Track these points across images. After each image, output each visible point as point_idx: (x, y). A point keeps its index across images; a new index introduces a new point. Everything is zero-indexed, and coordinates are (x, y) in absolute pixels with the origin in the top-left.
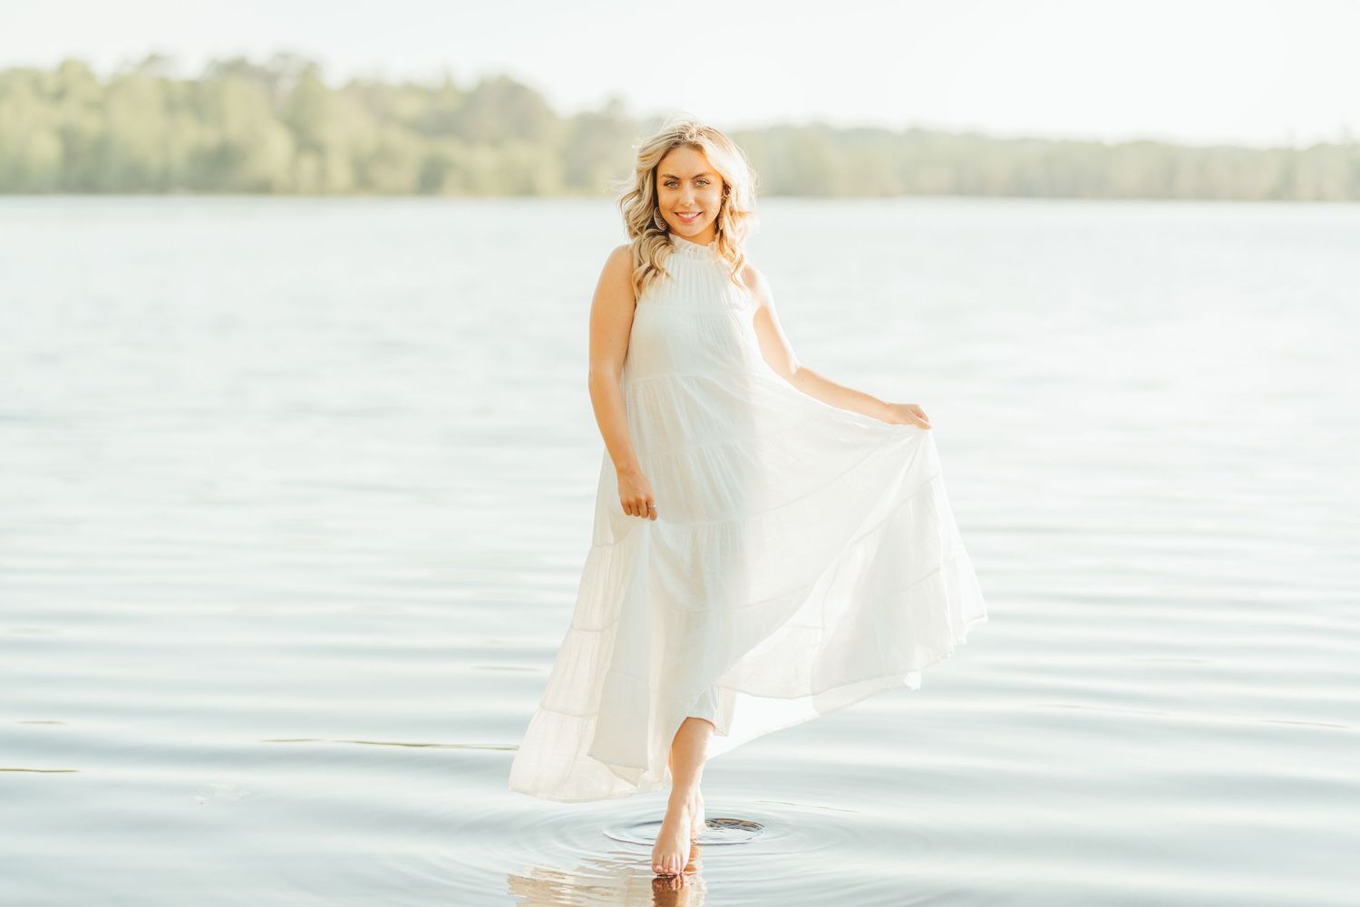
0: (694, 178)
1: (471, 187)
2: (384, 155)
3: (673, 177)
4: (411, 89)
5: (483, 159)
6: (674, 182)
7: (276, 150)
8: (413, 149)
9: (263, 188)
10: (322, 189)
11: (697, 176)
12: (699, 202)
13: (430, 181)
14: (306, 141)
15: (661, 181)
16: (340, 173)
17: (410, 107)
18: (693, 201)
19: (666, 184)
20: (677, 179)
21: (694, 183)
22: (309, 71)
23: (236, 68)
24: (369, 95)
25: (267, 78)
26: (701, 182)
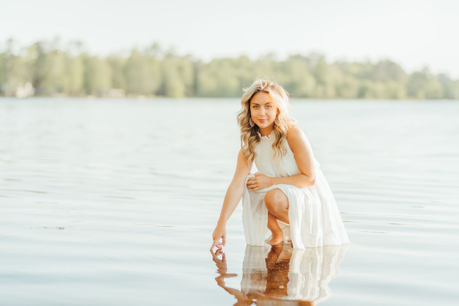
0: (265, 104)
1: (375, 96)
2: (346, 86)
3: (257, 104)
4: (356, 64)
5: (379, 87)
6: (257, 106)
7: (309, 84)
8: (355, 84)
9: (304, 96)
10: (325, 97)
11: (267, 104)
12: (267, 115)
13: (361, 94)
14: (320, 81)
15: (252, 105)
16: (331, 91)
17: (355, 70)
18: (264, 114)
19: (254, 107)
20: (258, 105)
21: (265, 107)
22: (321, 58)
23: (298, 57)
24: (342, 66)
25: (306, 60)
26: (268, 106)
